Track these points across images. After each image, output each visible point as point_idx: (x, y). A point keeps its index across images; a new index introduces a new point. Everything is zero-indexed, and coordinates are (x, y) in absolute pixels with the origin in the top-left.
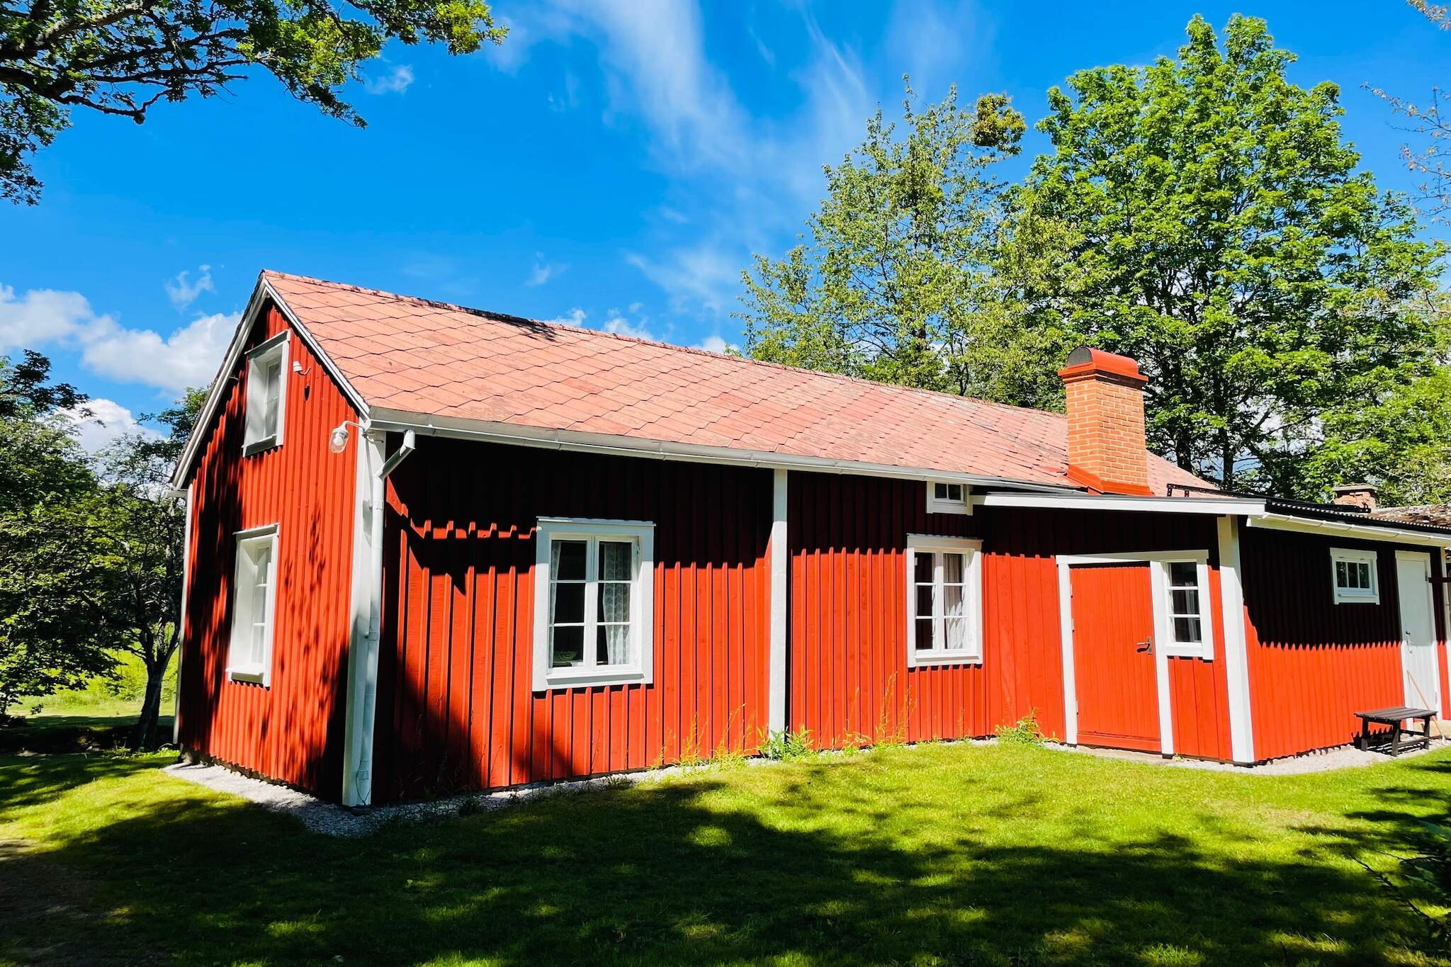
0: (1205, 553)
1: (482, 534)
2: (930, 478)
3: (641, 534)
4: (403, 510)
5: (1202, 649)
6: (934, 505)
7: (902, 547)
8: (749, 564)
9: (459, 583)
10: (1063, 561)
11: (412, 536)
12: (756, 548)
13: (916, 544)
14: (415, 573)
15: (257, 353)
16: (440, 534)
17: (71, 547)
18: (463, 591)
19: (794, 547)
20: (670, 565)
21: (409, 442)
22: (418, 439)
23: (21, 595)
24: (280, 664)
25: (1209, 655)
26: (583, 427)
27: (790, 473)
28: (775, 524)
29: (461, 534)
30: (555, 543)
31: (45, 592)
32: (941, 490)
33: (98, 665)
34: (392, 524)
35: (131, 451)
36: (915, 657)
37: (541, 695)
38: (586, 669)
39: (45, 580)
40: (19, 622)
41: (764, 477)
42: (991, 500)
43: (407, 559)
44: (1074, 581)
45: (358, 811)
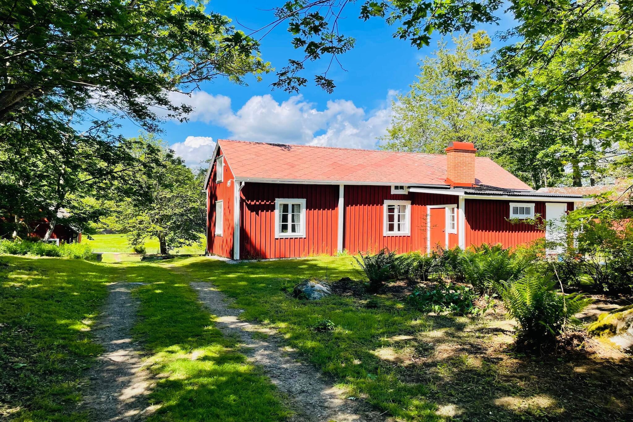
0: (456, 205)
1: (262, 203)
2: (392, 184)
3: (303, 202)
4: (244, 198)
5: (455, 231)
6: (393, 192)
7: (382, 204)
8: (333, 209)
9: (257, 214)
10: (429, 207)
11: (246, 204)
12: (334, 205)
13: (387, 203)
14: (247, 211)
15: (219, 158)
16: (253, 203)
17: (185, 200)
18: (258, 215)
19: (346, 205)
20: (310, 209)
21: (243, 184)
22: (246, 183)
23: (171, 216)
24: (224, 231)
25: (456, 233)
26: (286, 178)
27: (345, 186)
28: (340, 199)
29: (257, 203)
30: (280, 204)
31: (178, 215)
32: (396, 188)
33: (195, 238)
34: (242, 201)
35: (198, 172)
36: (386, 232)
37: (277, 239)
38: (289, 233)
39: (177, 211)
40: (171, 224)
41: (337, 187)
42: (412, 190)
43: (246, 209)
44: (431, 212)
45: (237, 260)
